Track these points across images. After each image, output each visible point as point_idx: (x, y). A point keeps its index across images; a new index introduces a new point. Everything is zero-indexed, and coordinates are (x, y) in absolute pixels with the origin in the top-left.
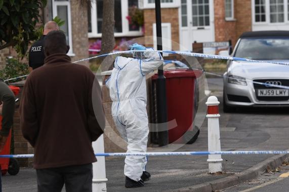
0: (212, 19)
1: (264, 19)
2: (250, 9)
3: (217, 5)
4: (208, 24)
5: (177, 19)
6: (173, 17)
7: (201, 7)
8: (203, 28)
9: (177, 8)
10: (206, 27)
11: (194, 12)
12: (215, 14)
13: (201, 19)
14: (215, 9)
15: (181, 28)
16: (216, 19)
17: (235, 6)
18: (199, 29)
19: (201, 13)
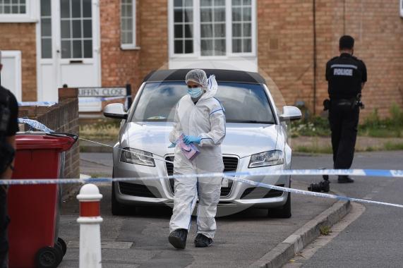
0: (96, 46)
1: (189, 49)
2: (166, 30)
3: (107, 20)
4: (89, 54)
5: (32, 44)
6: (26, 40)
7: (77, 24)
8: (80, 62)
9: (33, 24)
10: (85, 60)
11: (64, 33)
12: (102, 37)
13: (77, 44)
14: (102, 28)
15: (40, 61)
16: (103, 45)
17: (138, 24)
18: (72, 62)
19: (77, 34)
